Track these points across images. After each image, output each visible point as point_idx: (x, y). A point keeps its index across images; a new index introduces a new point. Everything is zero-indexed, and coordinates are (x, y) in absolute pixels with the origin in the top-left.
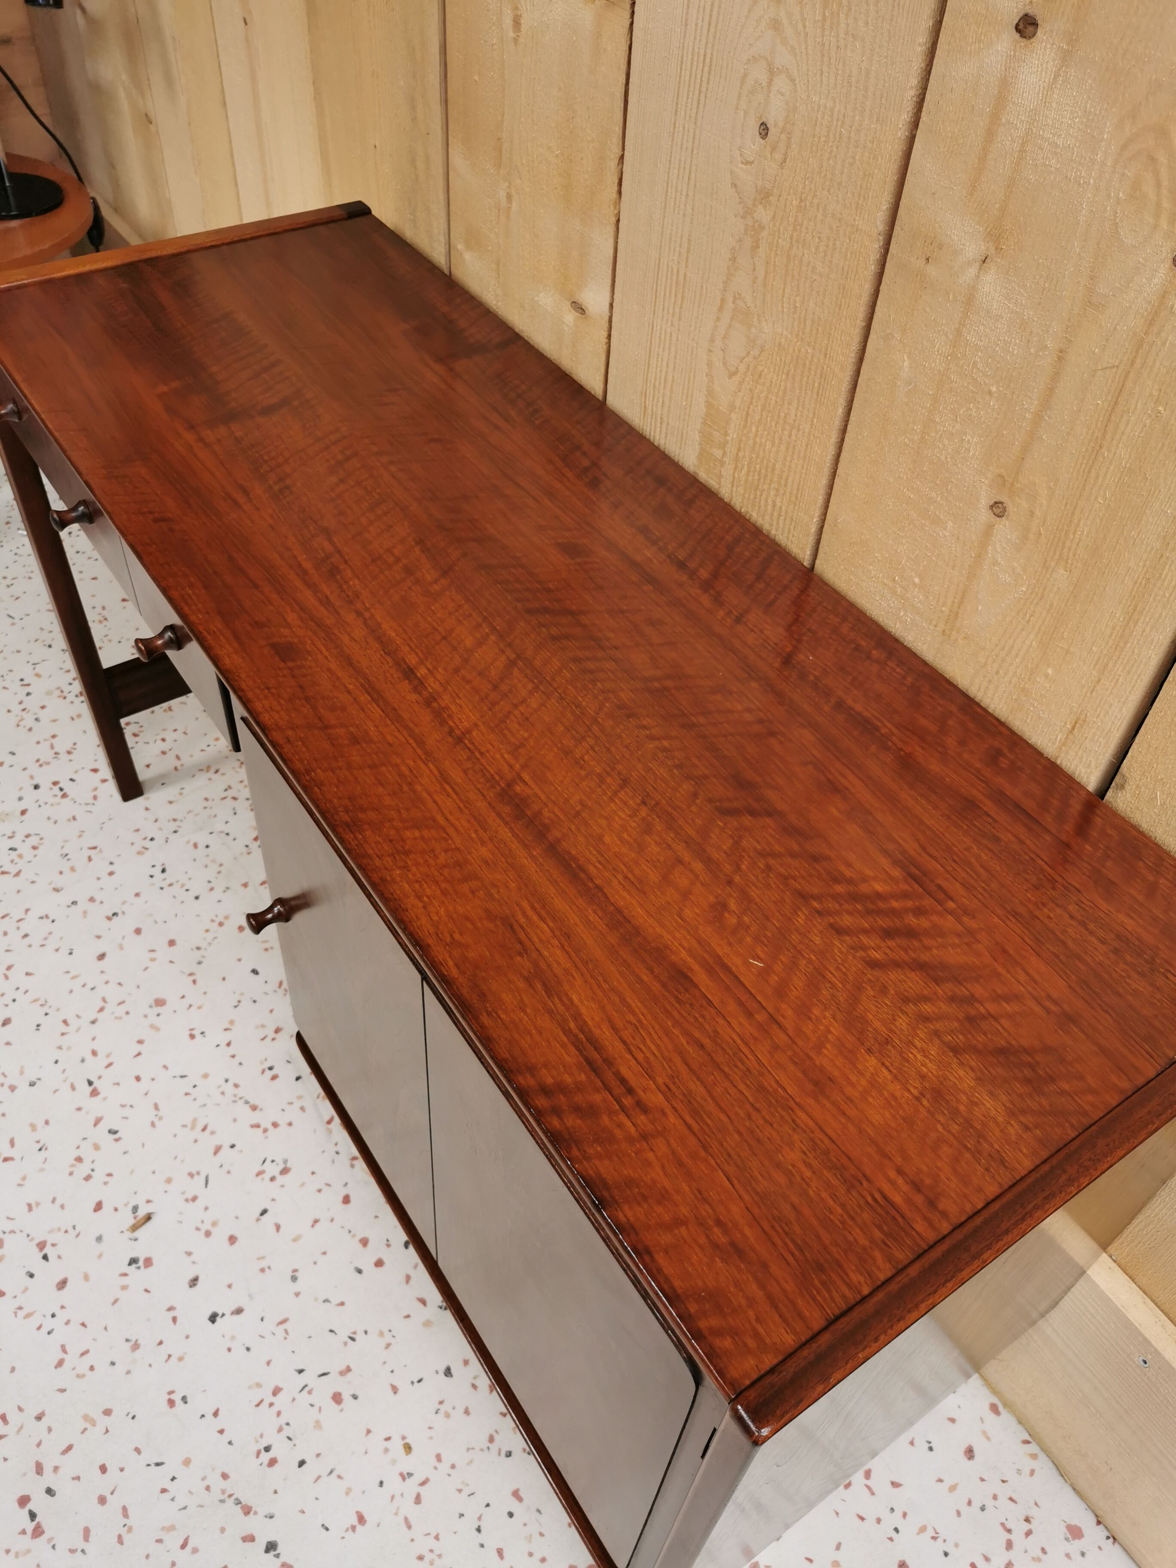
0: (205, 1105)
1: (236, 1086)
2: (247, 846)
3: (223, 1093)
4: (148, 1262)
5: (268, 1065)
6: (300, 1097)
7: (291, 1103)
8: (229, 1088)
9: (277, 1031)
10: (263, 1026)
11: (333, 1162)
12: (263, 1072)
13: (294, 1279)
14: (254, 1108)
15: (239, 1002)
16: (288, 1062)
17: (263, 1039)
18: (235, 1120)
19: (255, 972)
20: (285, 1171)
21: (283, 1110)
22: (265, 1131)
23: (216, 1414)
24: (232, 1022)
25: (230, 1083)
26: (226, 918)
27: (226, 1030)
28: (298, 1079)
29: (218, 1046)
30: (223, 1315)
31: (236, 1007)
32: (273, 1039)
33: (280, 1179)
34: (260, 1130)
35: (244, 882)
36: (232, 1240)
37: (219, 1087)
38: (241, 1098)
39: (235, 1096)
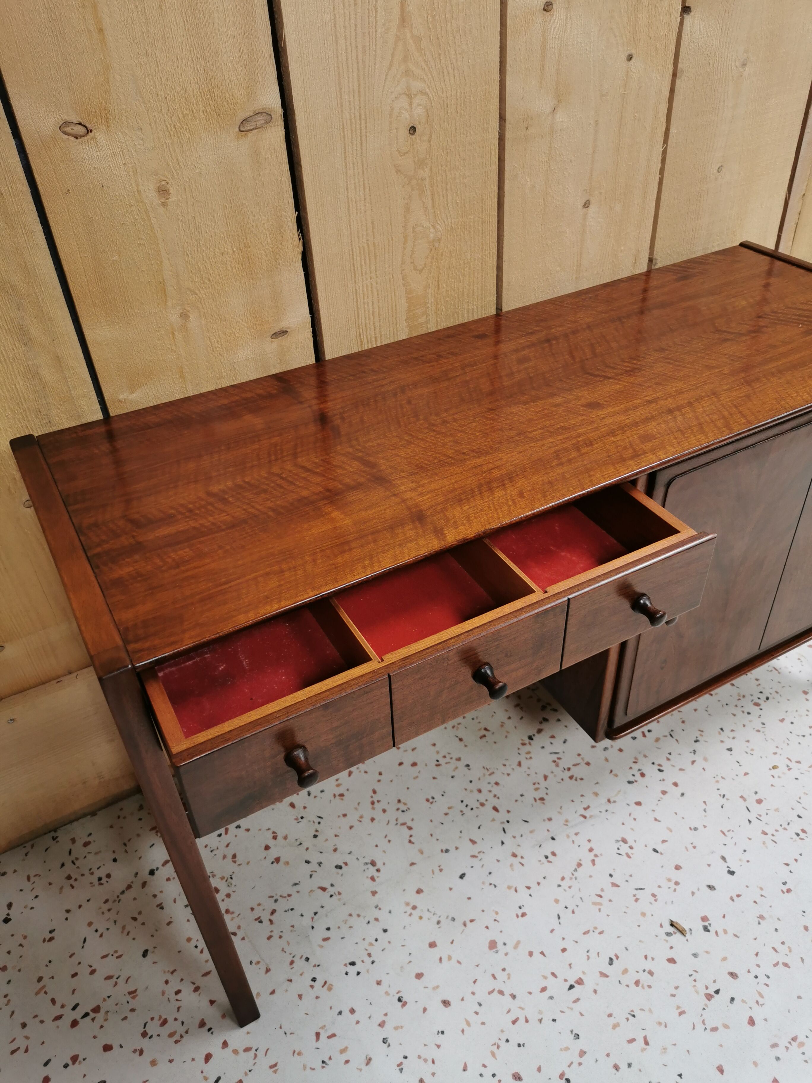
0: (581, 898)
1: (563, 879)
2: (331, 896)
3: (570, 887)
4: (704, 919)
5: (544, 859)
6: (568, 836)
7: (573, 842)
8: (565, 884)
9: (514, 855)
10: (511, 865)
11: (613, 813)
12: (549, 862)
13: (696, 829)
14: (579, 865)
15: (491, 884)
16: (540, 846)
17: (523, 865)
18: (591, 876)
19: (462, 876)
20: (624, 841)
21: (579, 846)
22: (596, 856)
23: (787, 865)
24: (509, 888)
25: (561, 883)
26: (407, 904)
27: (516, 891)
28: (553, 839)
29: (530, 895)
30: (728, 867)
31: (495, 886)
32: (522, 857)
33: (630, 843)
34: (596, 859)
35: (370, 895)
36: (678, 868)
37: (565, 890)
38: (573, 875)
39: (571, 879)
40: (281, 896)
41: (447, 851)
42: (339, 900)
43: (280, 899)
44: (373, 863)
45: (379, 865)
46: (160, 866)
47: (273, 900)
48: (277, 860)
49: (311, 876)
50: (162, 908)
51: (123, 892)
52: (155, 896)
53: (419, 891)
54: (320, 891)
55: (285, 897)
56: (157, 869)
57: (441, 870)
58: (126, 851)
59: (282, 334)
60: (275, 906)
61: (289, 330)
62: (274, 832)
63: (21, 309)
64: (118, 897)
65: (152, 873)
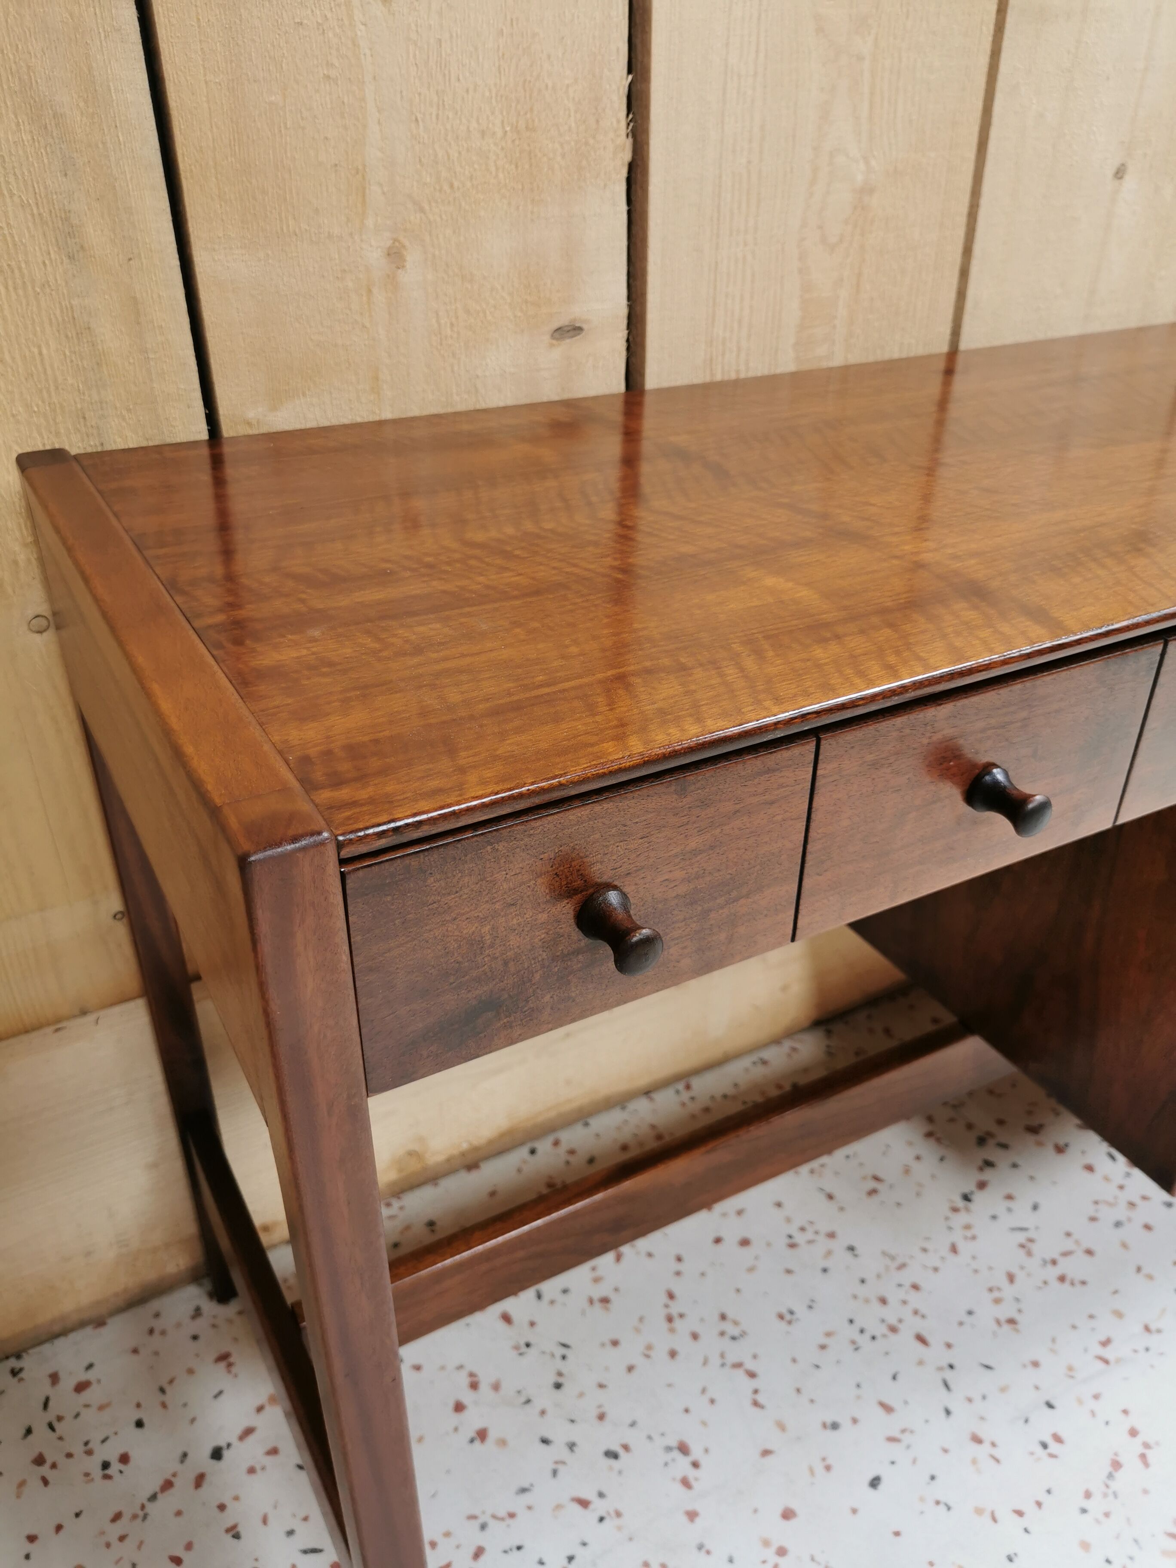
0: (1136, 1541)
1: (1088, 1495)
2: (601, 1519)
3: (1107, 1515)
5: (1039, 1450)
6: (1080, 1402)
7: (1093, 1413)
8: (1096, 1505)
9: (977, 1440)
10: (974, 1462)
11: (1162, 1354)
12: (1052, 1456)
14: (1116, 1465)
15: (938, 1503)
16: (1026, 1421)
17: (997, 1461)
18: (1145, 1492)
19: (875, 1483)
21: (1107, 1423)
22: (1146, 1445)
24: (979, 1511)
25: (1086, 1504)
26: (766, 1543)
27: (995, 1520)
28: (1050, 1406)
29: (1026, 1530)
31: (949, 1508)
32: (993, 1445)
34: (1150, 1454)
35: (684, 1519)
37: (1098, 1521)
38: (1107, 1486)
39: (1105, 1495)
40: (494, 1517)
41: (835, 1426)
42: (619, 1528)
43: (492, 1523)
44: (683, 1449)
45: (696, 1452)
46: (234, 1440)
47: (476, 1524)
48: (482, 1435)
49: (555, 1473)
50: (237, 1536)
51: (153, 1498)
52: (222, 1507)
53: (788, 1514)
54: (577, 1507)
55: (502, 1519)
56: (229, 1445)
57: (828, 1468)
58: (164, 1405)
59: (571, 333)
60: (481, 1539)
61: (585, 326)
62: (472, 1375)
63: (70, 173)
64: (143, 1507)
65: (217, 1454)
